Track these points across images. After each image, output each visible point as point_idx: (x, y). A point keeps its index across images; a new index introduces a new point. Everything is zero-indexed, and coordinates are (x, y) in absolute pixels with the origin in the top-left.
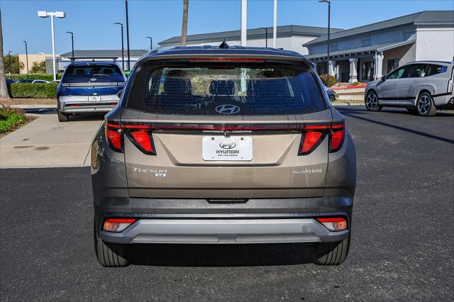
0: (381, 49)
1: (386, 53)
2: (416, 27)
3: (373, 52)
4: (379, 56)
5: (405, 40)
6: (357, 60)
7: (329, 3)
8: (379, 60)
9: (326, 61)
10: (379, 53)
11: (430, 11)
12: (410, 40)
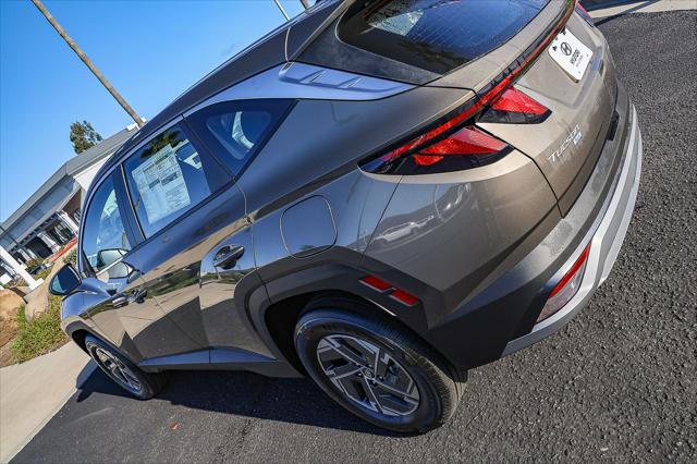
0: (59, 208)
1: (66, 209)
2: (71, 176)
3: (54, 215)
4: (63, 215)
5: (71, 190)
6: (44, 232)
8: (65, 217)
10: (60, 213)
12: (75, 188)
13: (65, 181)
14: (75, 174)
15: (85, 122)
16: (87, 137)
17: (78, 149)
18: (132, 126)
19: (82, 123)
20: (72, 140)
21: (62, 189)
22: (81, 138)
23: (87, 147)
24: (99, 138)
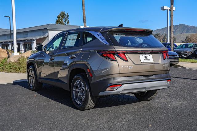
0: (35, 38)
1: (37, 40)
2: (48, 30)
3: (31, 40)
4: (34, 42)
5: (44, 35)
6: (23, 43)
7: (10, 17)
8: (35, 43)
9: (7, 43)
10: (34, 40)
11: (52, 24)
12: (46, 35)
13: (44, 30)
14: (50, 30)
15: (67, 14)
16: (64, 20)
17: (57, 22)
18: (82, 27)
19: (66, 13)
20: (58, 17)
21: (41, 32)
22: (62, 18)
23: (61, 23)
24: (68, 23)
